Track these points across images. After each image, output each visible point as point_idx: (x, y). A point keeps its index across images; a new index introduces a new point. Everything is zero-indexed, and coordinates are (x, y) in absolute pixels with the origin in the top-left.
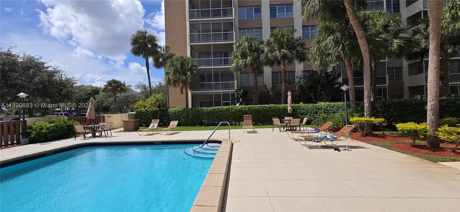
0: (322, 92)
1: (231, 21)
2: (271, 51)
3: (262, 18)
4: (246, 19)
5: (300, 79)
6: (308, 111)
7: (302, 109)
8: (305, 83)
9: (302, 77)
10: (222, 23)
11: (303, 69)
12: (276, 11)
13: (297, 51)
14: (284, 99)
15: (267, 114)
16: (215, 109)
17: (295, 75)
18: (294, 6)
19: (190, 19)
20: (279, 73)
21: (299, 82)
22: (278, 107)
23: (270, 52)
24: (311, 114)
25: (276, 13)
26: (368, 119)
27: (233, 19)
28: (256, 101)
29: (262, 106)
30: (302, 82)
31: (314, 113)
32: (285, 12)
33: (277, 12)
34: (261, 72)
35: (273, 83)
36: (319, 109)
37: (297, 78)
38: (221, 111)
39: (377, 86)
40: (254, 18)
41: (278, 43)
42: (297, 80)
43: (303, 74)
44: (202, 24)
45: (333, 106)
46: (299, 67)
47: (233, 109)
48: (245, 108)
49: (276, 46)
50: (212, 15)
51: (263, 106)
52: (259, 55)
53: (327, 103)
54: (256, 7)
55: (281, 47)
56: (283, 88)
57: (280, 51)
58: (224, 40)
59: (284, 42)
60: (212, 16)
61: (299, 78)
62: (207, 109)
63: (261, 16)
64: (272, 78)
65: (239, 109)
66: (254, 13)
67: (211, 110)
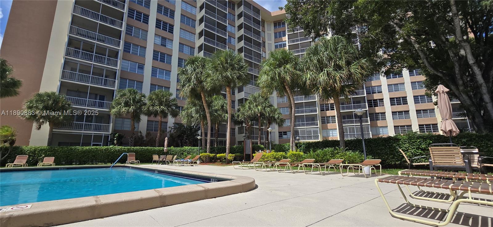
0: (187, 141)
1: (116, 71)
2: (153, 106)
3: (144, 74)
4: (129, 71)
5: (172, 129)
6: (177, 152)
7: (172, 151)
8: (175, 132)
9: (173, 127)
10: (105, 70)
11: (174, 122)
12: (157, 72)
13: (172, 109)
14: (158, 143)
15: (144, 154)
16: (92, 149)
17: (167, 125)
18: (172, 73)
19: (65, 55)
20: (154, 122)
21: (170, 131)
22: (154, 149)
23: (151, 106)
24: (178, 155)
25: (156, 74)
26: (208, 154)
27: (117, 69)
28: (131, 144)
29: (140, 148)
30: (173, 132)
31: (180, 154)
32: (164, 75)
33: (158, 74)
34: (139, 120)
35: (147, 130)
36: (184, 151)
37: (169, 128)
38: (99, 151)
39: (218, 139)
40: (136, 73)
41: (159, 101)
42: (168, 130)
43: (173, 125)
44: (80, 64)
45: (193, 149)
46: (171, 121)
47: (112, 150)
48: (124, 148)
49: (157, 103)
50: (94, 59)
51: (142, 147)
52: (141, 106)
53: (190, 147)
54: (139, 64)
55: (161, 104)
56: (158, 134)
57: (160, 107)
58: (104, 85)
59: (163, 102)
60: (94, 61)
61: (170, 129)
62: (82, 149)
63: (143, 73)
64: (147, 125)
65: (119, 149)
66: (137, 69)
67: (87, 149)
